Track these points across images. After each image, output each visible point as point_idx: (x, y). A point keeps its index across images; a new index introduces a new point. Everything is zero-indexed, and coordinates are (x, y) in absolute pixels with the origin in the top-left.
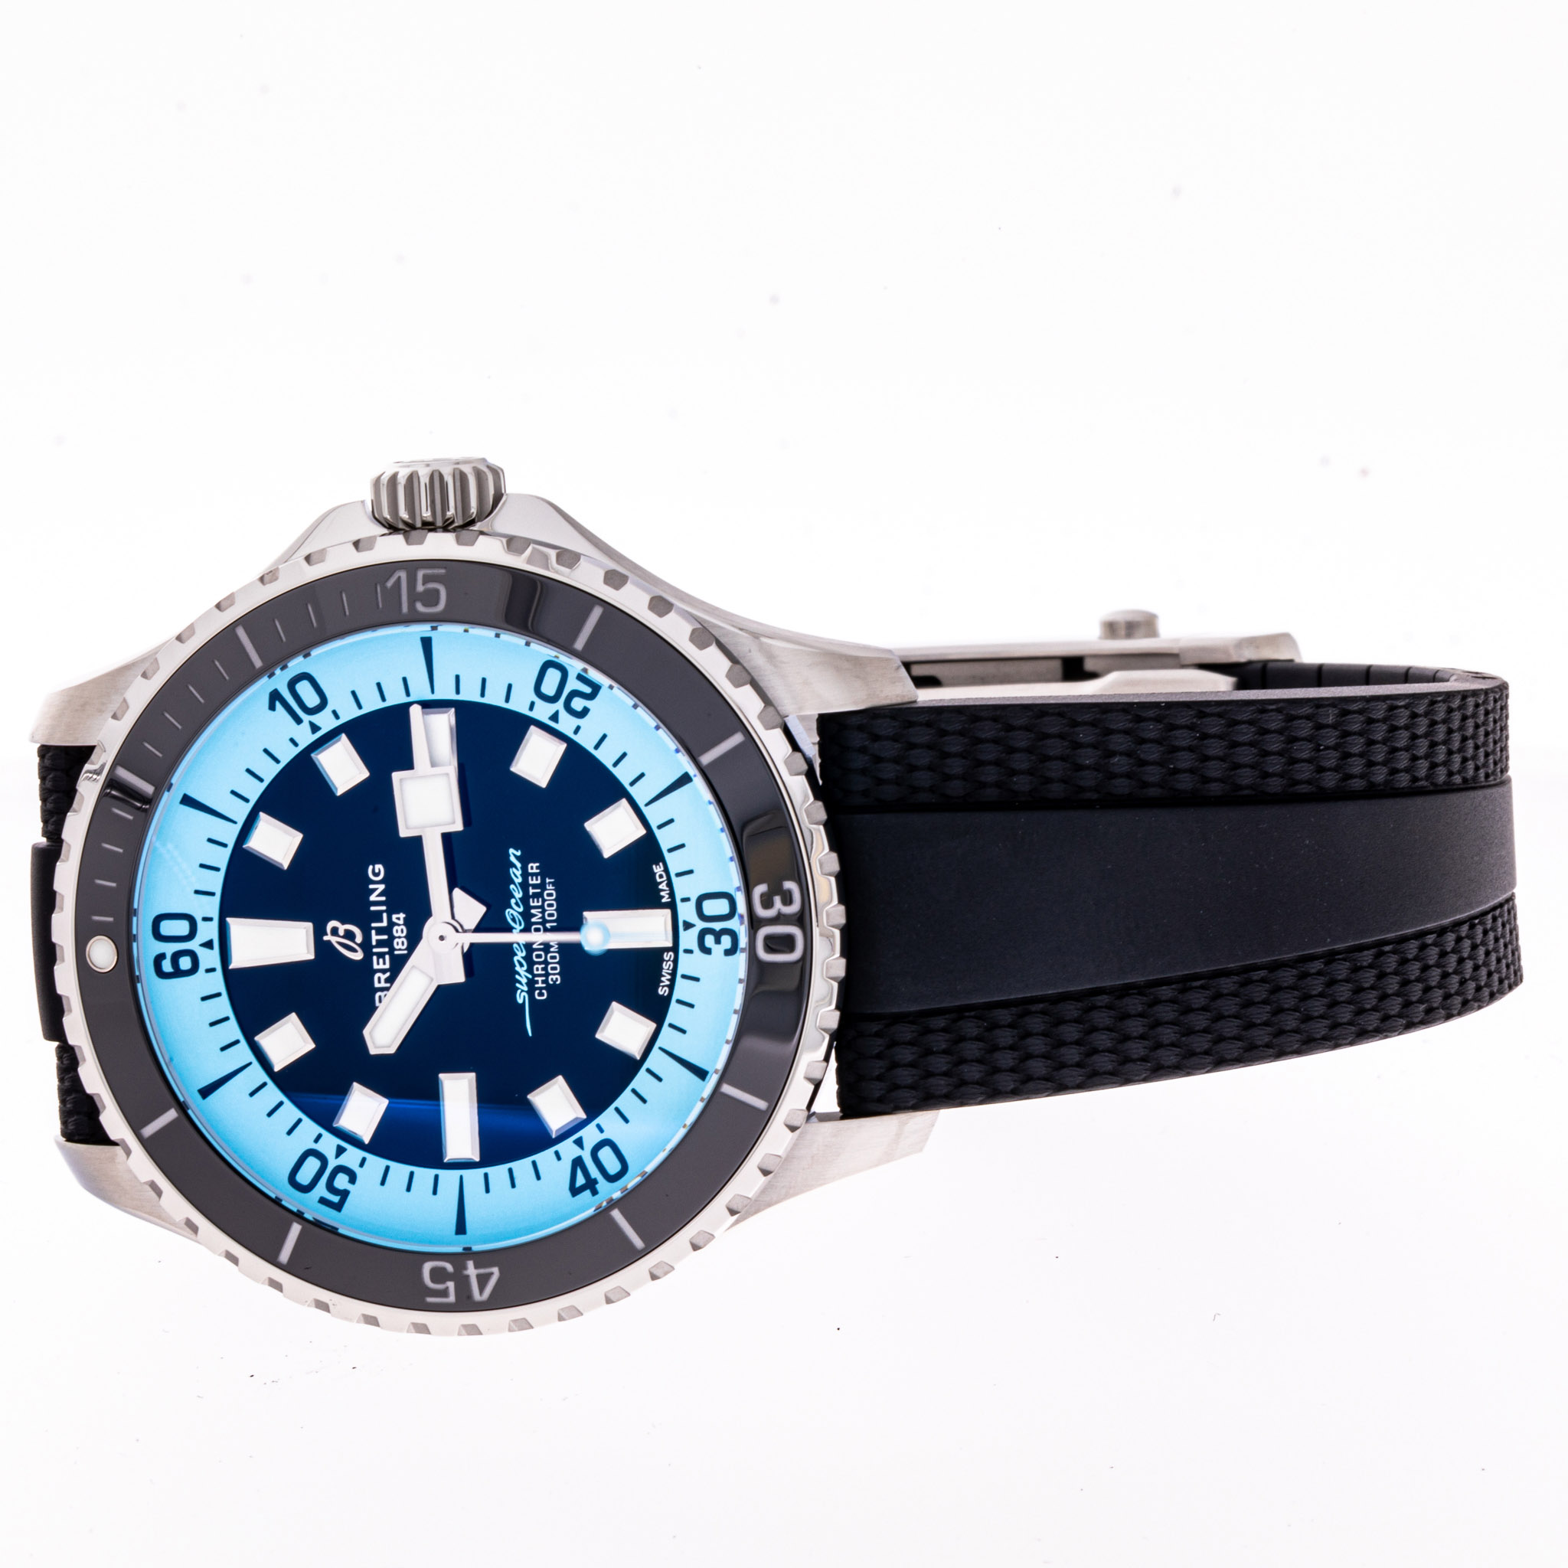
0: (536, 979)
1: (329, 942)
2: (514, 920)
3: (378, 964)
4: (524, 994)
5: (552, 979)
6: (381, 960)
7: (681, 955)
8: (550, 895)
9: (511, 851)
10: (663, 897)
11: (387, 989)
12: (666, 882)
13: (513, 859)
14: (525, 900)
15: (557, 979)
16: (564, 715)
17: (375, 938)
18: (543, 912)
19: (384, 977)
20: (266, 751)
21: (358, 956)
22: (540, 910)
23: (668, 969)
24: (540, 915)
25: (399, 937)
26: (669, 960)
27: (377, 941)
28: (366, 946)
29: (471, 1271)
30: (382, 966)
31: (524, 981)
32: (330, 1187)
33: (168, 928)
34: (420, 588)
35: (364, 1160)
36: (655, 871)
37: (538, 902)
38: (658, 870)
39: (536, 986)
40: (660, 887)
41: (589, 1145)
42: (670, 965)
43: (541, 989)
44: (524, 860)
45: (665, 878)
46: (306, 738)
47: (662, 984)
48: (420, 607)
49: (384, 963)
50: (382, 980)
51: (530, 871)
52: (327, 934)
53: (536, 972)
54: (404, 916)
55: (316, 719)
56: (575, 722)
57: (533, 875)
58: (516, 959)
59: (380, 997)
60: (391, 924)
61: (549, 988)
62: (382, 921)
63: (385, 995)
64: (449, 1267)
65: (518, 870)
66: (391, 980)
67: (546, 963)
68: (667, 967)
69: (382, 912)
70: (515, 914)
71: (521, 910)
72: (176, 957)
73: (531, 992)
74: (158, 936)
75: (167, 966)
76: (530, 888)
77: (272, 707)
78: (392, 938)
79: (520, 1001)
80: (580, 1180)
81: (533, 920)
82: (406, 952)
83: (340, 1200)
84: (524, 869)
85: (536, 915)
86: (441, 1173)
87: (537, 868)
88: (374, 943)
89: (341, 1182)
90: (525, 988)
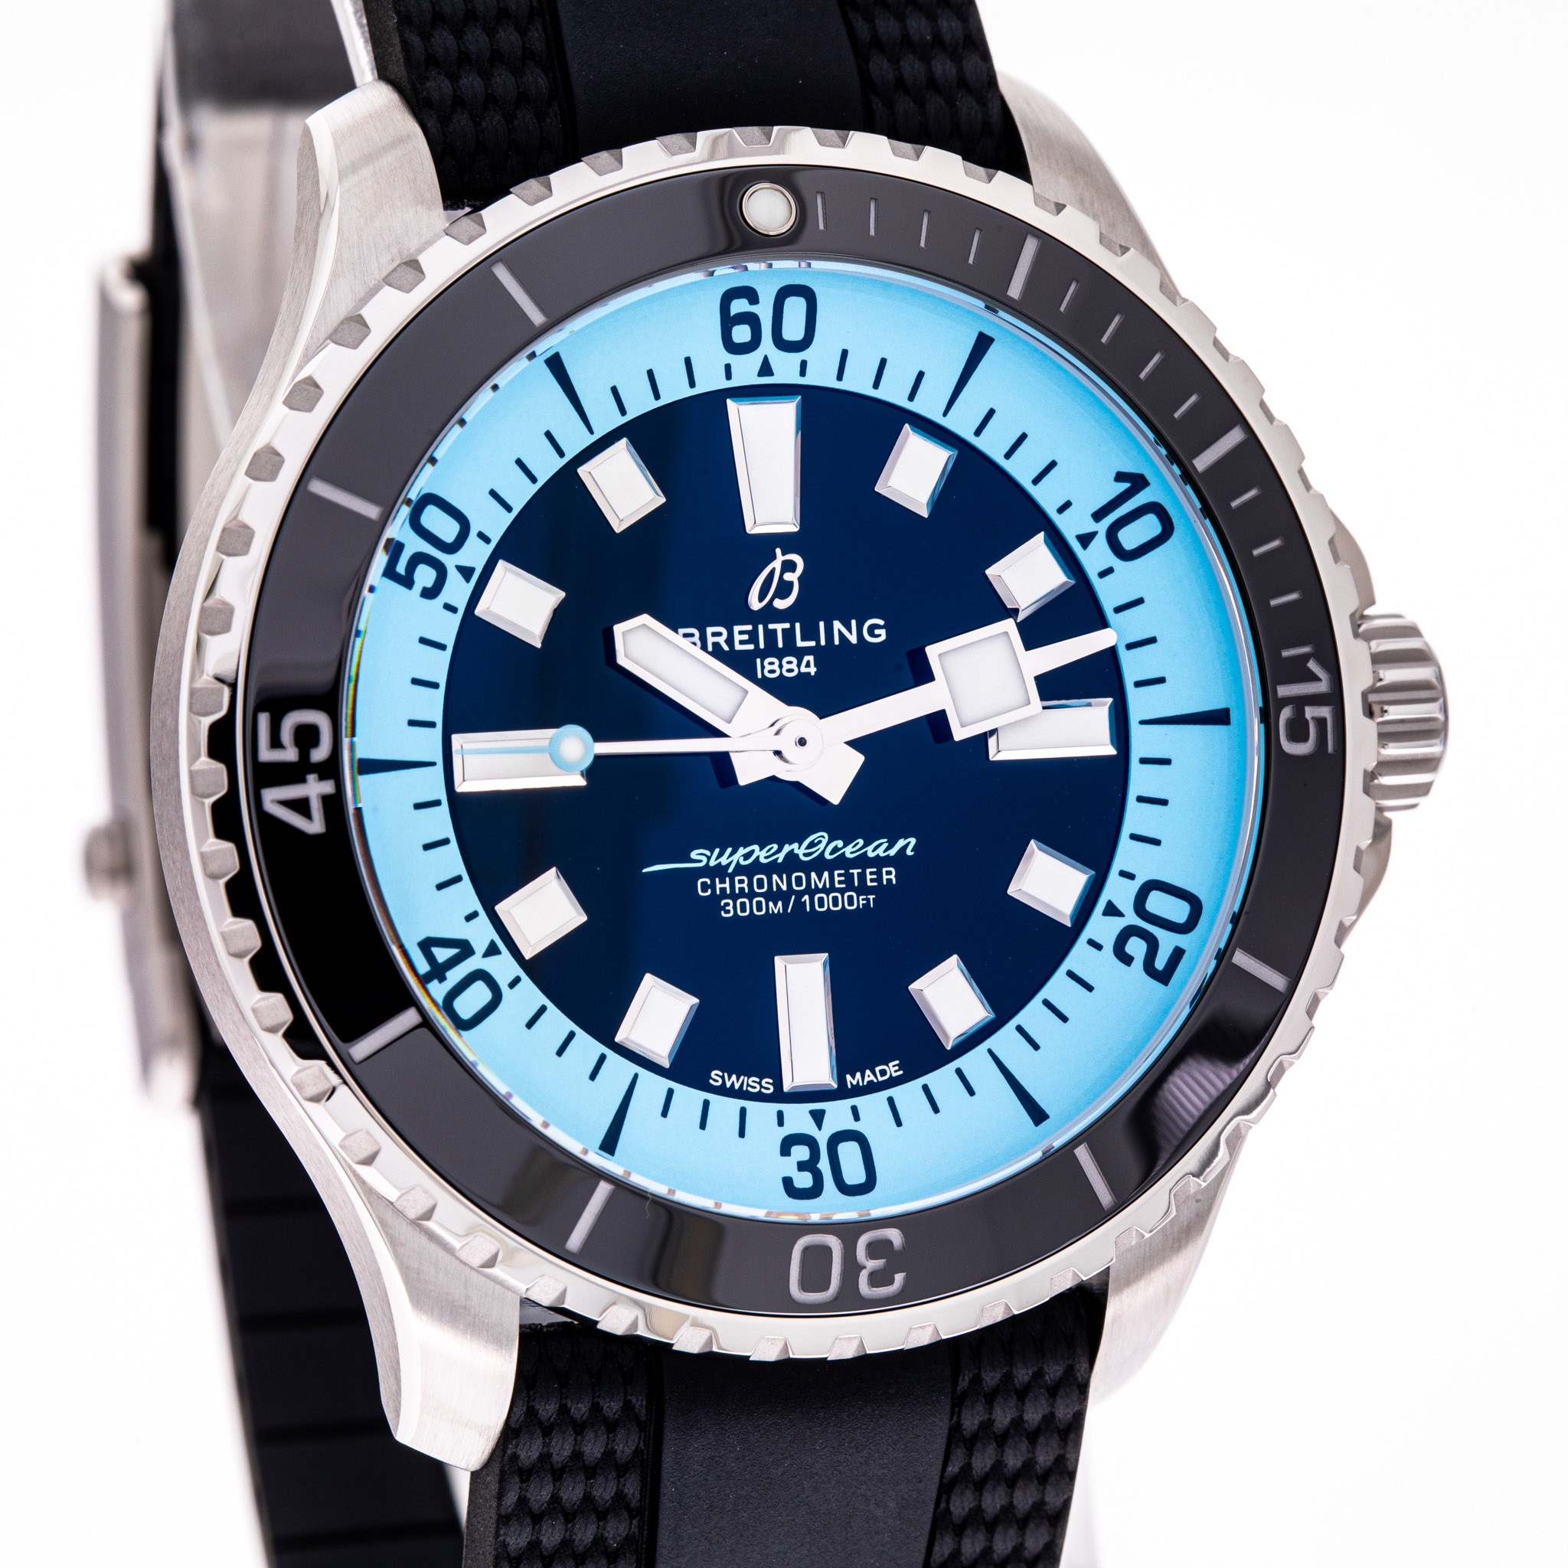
0: (727, 879)
1: (774, 557)
2: (812, 845)
3: (741, 633)
4: (705, 860)
5: (727, 904)
6: (746, 637)
7: (774, 1107)
8: (851, 900)
9: (913, 841)
10: (853, 1077)
11: (704, 647)
12: (875, 1081)
13: (901, 843)
14: (842, 862)
15: (728, 912)
16: (1117, 925)
17: (779, 627)
18: (827, 891)
19: (721, 640)
20: (1053, 464)
21: (755, 604)
22: (828, 886)
23: (748, 1085)
24: (820, 886)
25: (781, 666)
26: (761, 1087)
27: (775, 631)
28: (769, 614)
29: (315, 789)
30: (737, 638)
31: (724, 861)
32: (418, 558)
33: (795, 309)
34: (1310, 712)
35: (453, 610)
36: (891, 1064)
37: (840, 882)
38: (893, 1069)
39: (717, 880)
40: (868, 1072)
41: (491, 965)
42: (755, 1088)
43: (713, 886)
44: (900, 858)
45: (881, 1079)
46: (1070, 526)
47: (726, 1074)
48: (1286, 713)
49: (742, 642)
50: (716, 639)
51: (884, 870)
52: (784, 554)
53: (737, 879)
54: (813, 674)
55: (1100, 543)
56: (1108, 942)
57: (879, 874)
58: (756, 847)
59: (692, 635)
60: (800, 653)
61: (715, 899)
62: (803, 639)
63: (695, 644)
64: (319, 754)
65: (885, 851)
66: (717, 653)
67: (751, 895)
68: (752, 1083)
69: (818, 641)
70: (822, 846)
71: (828, 856)
72: (752, 320)
73: (706, 871)
74: (785, 293)
75: (739, 306)
76: (860, 871)
77: (1120, 477)
78: (780, 655)
79: (694, 855)
80: (442, 954)
81: (813, 875)
82: (760, 676)
83: (399, 575)
84: (886, 861)
85: (820, 881)
86: (438, 730)
87: (889, 881)
88: (771, 626)
89: (425, 576)
90: (712, 863)
